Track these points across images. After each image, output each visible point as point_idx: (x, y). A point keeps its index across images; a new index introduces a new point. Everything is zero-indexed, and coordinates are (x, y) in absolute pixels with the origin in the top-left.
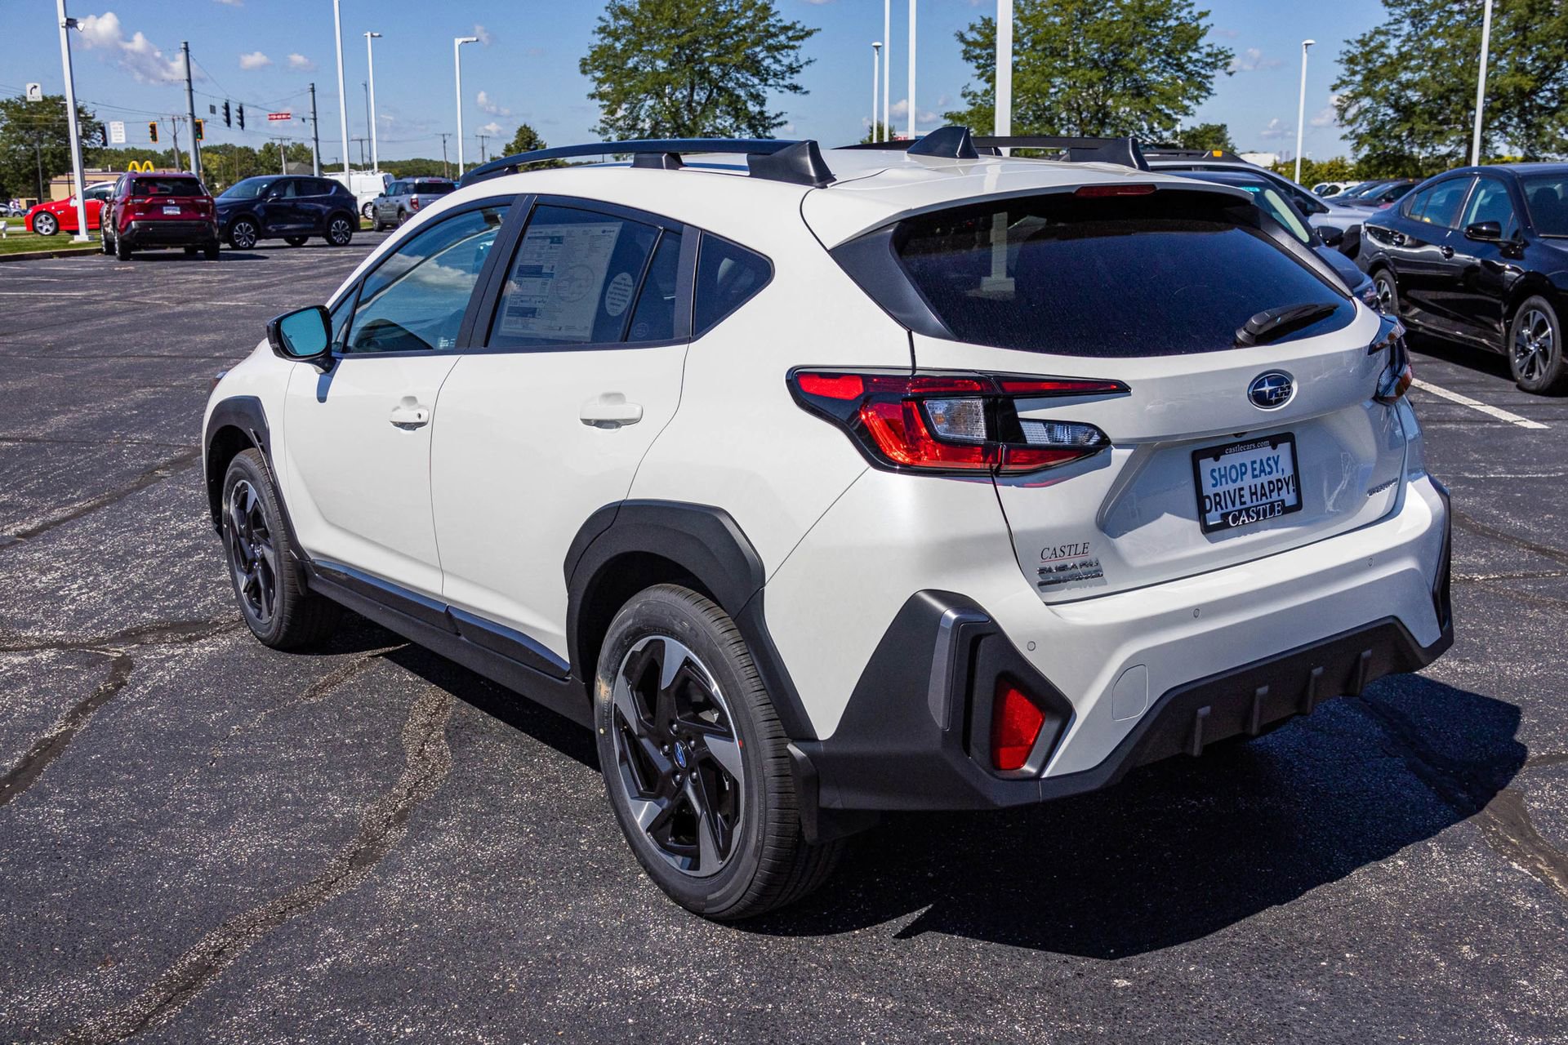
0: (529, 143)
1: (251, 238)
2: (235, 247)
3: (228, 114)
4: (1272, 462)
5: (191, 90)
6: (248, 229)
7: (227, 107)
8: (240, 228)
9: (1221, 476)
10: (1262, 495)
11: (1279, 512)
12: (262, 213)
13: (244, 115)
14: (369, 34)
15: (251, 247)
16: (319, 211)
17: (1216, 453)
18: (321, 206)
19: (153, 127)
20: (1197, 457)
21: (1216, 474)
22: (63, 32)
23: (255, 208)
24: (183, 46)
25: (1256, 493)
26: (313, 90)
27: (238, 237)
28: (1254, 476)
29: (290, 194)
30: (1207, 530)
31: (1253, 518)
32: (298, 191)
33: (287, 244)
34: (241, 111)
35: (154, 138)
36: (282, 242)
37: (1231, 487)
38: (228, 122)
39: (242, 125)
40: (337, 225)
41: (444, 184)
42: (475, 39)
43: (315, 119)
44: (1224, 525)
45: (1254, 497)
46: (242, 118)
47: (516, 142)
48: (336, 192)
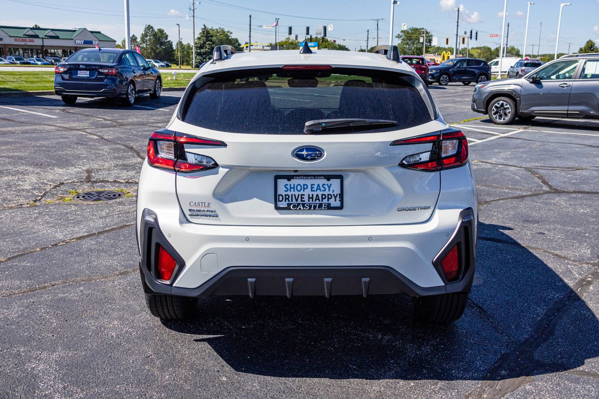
0: (591, 47)
1: (447, 81)
2: (440, 84)
3: (471, 35)
4: (326, 186)
5: (458, 26)
6: (446, 78)
7: (471, 32)
8: (443, 77)
9: (291, 188)
10: (316, 199)
11: (325, 208)
12: (452, 73)
13: (478, 35)
14: (529, 3)
15: (446, 85)
16: (473, 72)
17: (289, 178)
18: (475, 70)
19: (447, 39)
20: (277, 178)
21: (288, 187)
22: (392, 5)
23: (450, 70)
24: (457, 9)
25: (312, 198)
26: (508, 26)
27: (442, 80)
28: (312, 191)
29: (465, 65)
30: (277, 208)
31: (306, 208)
32: (468, 65)
33: (463, 84)
34: (477, 33)
35: (447, 43)
36: (461, 83)
37: (297, 193)
38: (471, 38)
39: (476, 39)
40: (481, 78)
41: (537, 63)
42: (569, 4)
43: (507, 37)
44: (288, 208)
45: (311, 200)
46: (477, 36)
47: (585, 47)
48: (483, 65)
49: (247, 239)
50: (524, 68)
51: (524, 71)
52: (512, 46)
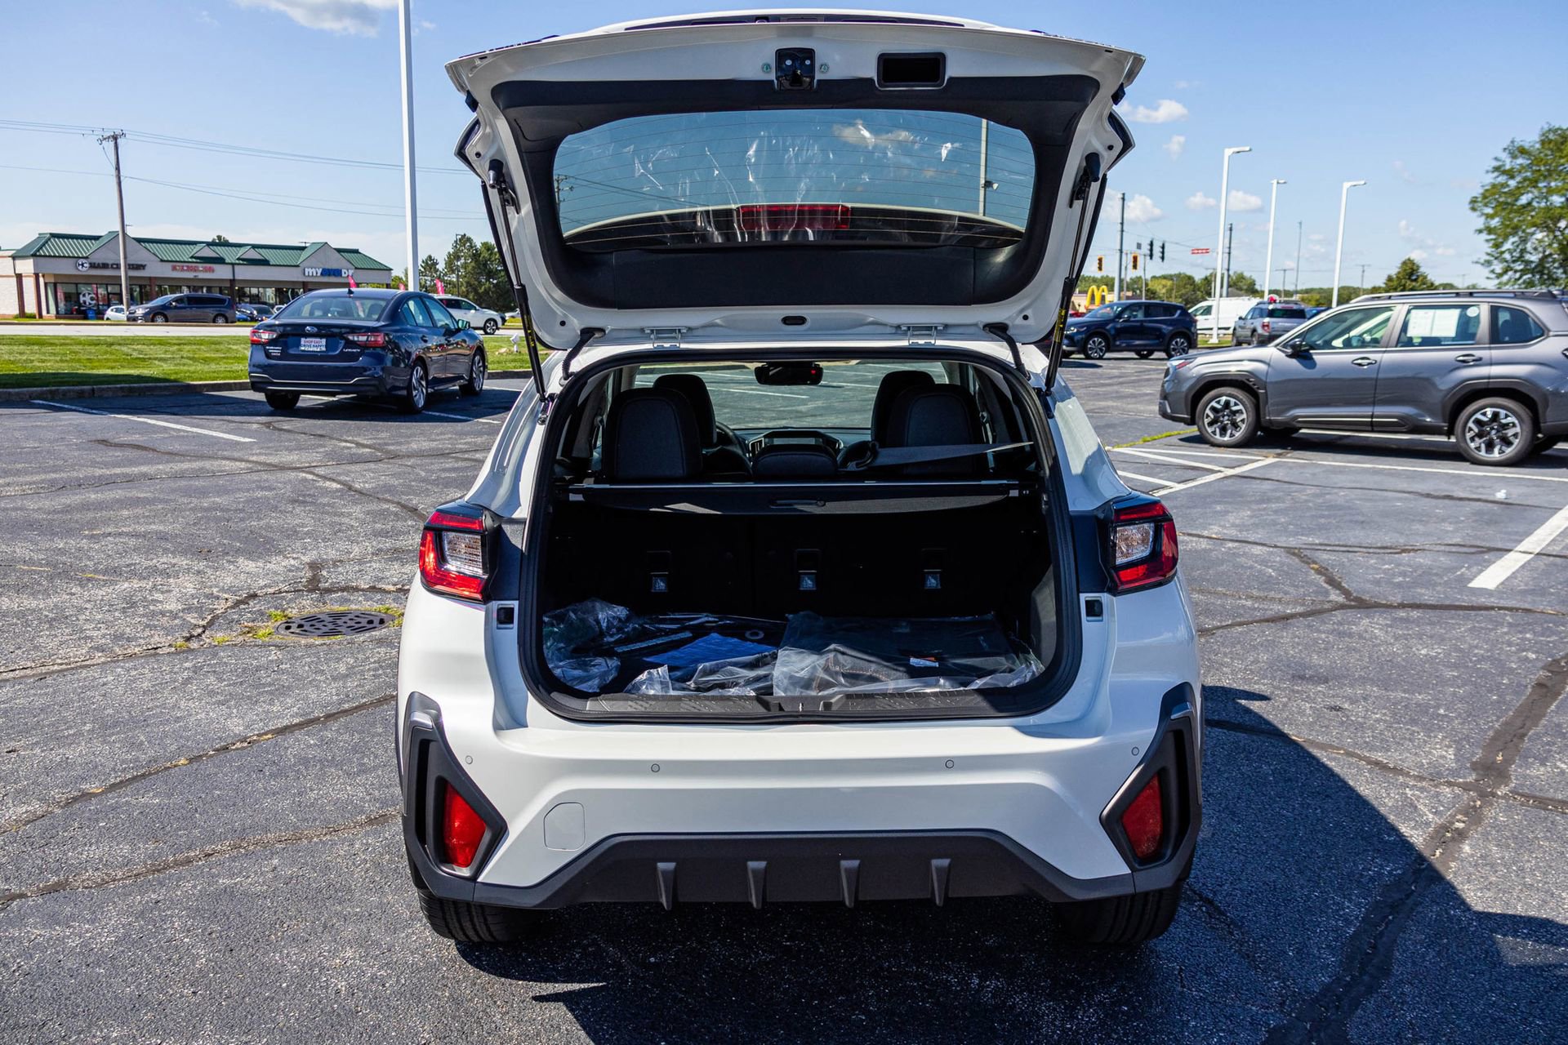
0: (1411, 274)
1: (1101, 350)
2: (1088, 357)
3: (1151, 250)
5: (1122, 231)
6: (1100, 343)
7: (1151, 244)
8: (1094, 342)
12: (1113, 332)
13: (1166, 250)
14: (1275, 182)
15: (1101, 358)
16: (1159, 330)
18: (1164, 326)
19: (1100, 260)
22: (982, 192)
23: (1108, 327)
24: (1121, 196)
26: (1231, 230)
27: (1091, 349)
29: (1140, 316)
32: (1147, 314)
33: (1136, 357)
34: (1163, 247)
35: (1100, 268)
36: (1133, 355)
38: (1151, 256)
39: (1163, 258)
40: (1177, 342)
41: (1295, 310)
42: (1363, 182)
43: (1229, 253)
46: (1163, 253)
47: (1399, 273)
48: (1180, 315)
49: (655, 768)
50: (1267, 320)
51: (1268, 326)
52: (1239, 272)
